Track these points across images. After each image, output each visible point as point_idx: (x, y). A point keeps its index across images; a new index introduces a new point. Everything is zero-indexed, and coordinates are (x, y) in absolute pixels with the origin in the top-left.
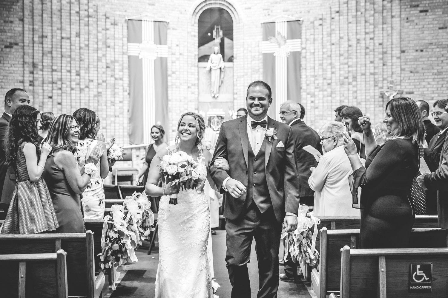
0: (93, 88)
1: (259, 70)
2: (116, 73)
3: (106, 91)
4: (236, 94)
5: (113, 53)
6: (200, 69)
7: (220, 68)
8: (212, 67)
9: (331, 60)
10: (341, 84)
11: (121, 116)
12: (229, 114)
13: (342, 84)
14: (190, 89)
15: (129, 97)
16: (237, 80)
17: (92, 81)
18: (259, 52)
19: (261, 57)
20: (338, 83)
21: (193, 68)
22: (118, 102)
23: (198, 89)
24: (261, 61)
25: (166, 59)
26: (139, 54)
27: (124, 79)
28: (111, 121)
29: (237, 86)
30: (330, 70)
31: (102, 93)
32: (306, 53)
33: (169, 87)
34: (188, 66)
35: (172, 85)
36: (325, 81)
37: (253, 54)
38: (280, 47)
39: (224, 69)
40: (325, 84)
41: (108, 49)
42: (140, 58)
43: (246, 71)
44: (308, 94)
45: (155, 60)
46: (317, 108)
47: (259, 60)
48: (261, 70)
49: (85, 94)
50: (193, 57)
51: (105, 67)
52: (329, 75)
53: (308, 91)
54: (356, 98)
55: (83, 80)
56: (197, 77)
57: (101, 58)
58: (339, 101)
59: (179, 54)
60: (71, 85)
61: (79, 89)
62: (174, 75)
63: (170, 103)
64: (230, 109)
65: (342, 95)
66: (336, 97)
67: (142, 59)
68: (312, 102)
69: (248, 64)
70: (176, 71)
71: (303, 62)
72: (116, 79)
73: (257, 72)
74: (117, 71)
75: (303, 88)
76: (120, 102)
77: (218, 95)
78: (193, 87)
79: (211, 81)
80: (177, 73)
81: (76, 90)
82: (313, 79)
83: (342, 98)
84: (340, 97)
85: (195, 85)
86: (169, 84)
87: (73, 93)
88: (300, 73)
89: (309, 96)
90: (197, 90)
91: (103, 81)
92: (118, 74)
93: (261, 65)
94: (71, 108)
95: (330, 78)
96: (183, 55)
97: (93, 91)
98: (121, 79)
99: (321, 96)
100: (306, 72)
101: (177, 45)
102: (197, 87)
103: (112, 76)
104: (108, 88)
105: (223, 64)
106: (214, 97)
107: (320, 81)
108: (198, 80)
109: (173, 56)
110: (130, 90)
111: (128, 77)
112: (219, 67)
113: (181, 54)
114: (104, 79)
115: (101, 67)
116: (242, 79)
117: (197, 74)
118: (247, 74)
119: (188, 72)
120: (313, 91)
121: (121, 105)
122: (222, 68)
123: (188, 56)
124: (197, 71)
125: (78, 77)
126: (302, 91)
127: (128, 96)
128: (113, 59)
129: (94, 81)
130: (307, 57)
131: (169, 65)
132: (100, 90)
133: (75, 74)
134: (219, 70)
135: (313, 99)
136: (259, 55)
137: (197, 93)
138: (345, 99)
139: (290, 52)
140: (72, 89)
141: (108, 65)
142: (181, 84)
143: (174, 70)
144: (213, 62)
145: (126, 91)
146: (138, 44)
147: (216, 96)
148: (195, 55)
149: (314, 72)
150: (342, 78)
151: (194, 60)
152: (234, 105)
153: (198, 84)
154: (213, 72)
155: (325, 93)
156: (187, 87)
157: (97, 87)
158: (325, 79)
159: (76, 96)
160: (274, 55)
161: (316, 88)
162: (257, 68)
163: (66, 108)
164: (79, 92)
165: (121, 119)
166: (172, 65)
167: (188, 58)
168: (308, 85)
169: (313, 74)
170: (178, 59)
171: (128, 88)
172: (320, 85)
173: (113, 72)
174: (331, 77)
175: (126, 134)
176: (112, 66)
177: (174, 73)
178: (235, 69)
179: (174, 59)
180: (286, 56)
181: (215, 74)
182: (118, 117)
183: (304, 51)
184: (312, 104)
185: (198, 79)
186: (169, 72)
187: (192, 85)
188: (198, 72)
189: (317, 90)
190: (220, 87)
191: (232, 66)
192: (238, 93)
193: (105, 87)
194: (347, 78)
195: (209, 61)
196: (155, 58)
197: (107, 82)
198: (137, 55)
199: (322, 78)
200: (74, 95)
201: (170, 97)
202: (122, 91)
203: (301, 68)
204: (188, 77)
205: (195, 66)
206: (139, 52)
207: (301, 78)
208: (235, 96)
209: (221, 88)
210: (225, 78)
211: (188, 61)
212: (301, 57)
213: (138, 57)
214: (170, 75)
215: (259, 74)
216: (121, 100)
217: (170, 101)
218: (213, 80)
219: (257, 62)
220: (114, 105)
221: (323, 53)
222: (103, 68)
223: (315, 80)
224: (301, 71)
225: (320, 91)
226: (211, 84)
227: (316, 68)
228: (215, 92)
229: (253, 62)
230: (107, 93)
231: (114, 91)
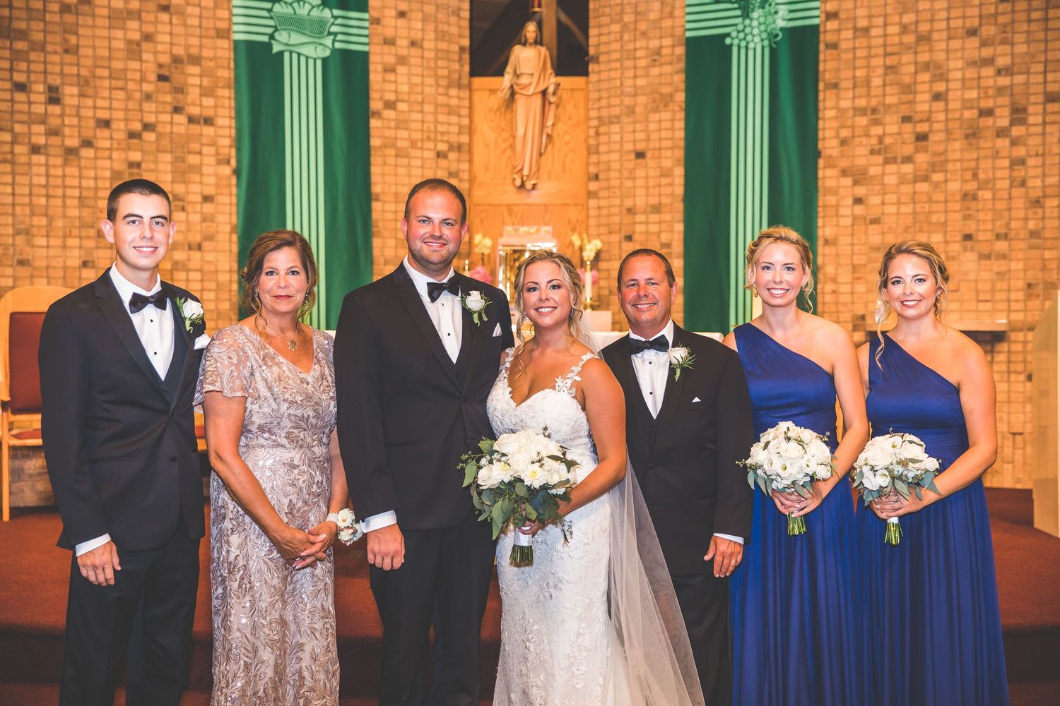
0: (111, 149)
1: (671, 95)
2: (190, 99)
3: (156, 162)
4: (596, 177)
5: (178, 30)
6: (477, 96)
7: (544, 93)
8: (515, 87)
9: (931, 51)
10: (967, 137)
11: (206, 245)
12: (571, 244)
13: (973, 135)
14: (443, 163)
15: (238, 185)
16: (597, 134)
17: (106, 124)
18: (672, 36)
19: (680, 50)
20: (958, 133)
21: (453, 92)
22: (199, 198)
23: (470, 161)
24: (682, 65)
25: (365, 56)
26: (272, 36)
27: (220, 122)
28: (176, 263)
29: (597, 153)
30: (926, 87)
31: (143, 166)
32: (839, 30)
33: (372, 153)
34: (438, 85)
35: (385, 146)
36: (908, 127)
37: (654, 44)
38: (746, 14)
39: (554, 93)
40: (910, 137)
41: (164, 17)
42: (276, 48)
43: (627, 101)
44: (844, 173)
45: (325, 60)
46: (875, 221)
47: (671, 63)
48: (681, 97)
49: (80, 168)
50: (456, 57)
51: (153, 77)
52: (923, 103)
53: (844, 163)
54: (1023, 183)
55: (75, 121)
56: (466, 121)
57: (138, 44)
58: (958, 197)
59: (405, 43)
60: (30, 134)
61: (60, 151)
62: (389, 114)
63: (376, 206)
64: (574, 230)
65: (969, 175)
66: (946, 181)
67: (281, 53)
68: (858, 201)
69: (635, 77)
70: (397, 100)
71: (828, 65)
72: (191, 120)
73: (666, 106)
74: (194, 93)
75: (826, 153)
76: (207, 199)
77: (533, 182)
78: (453, 156)
79: (514, 137)
80: (402, 106)
81: (47, 155)
82: (862, 121)
83: (972, 186)
84: (964, 181)
85: (459, 148)
86: (375, 142)
87: (39, 165)
88: (816, 101)
89: (848, 181)
90: (465, 166)
91: (148, 127)
92: (196, 104)
93: (680, 79)
94: (33, 214)
95: (925, 116)
96: (422, 47)
97: (110, 158)
98: (208, 121)
99: (891, 180)
100: (838, 97)
101: (402, 14)
102: (465, 156)
103: (177, 110)
104: (165, 151)
105: (551, 81)
106: (522, 186)
107: (891, 125)
108: (470, 135)
109: (386, 48)
110: (239, 161)
111: (233, 114)
112: (541, 88)
113: (413, 44)
114: (151, 118)
115: (137, 76)
116: (615, 128)
117: (465, 112)
118: (631, 111)
119: (437, 105)
120: (861, 162)
121: (208, 208)
122: (551, 89)
123: (437, 51)
124: (466, 103)
125: (56, 109)
126: (821, 163)
127: (234, 180)
128: (179, 51)
129: (114, 125)
130: (843, 45)
131: (375, 77)
132: (136, 156)
133: (42, 98)
134: (538, 99)
135: (861, 191)
136: (673, 46)
137: (465, 176)
138: (979, 189)
139: (782, 29)
140: (36, 150)
141: (165, 72)
142: (413, 144)
143: (390, 97)
144: (518, 72)
145: (228, 162)
146: (268, 5)
147: (529, 185)
148: (462, 49)
149: (868, 96)
150: (970, 114)
151: (456, 66)
152: (588, 217)
153: (470, 145)
154: (520, 103)
155: (908, 168)
156: (431, 155)
157: (123, 145)
158: (906, 119)
159: (48, 175)
160: (728, 41)
161: (872, 152)
162: (666, 90)
163: (13, 215)
164: (59, 161)
165: (210, 257)
166: (384, 81)
167: (437, 58)
168: (844, 142)
169: (862, 102)
170: (402, 60)
171: (233, 152)
172: (888, 141)
173: (180, 96)
174: (931, 112)
175: (225, 306)
176: (177, 78)
177: (390, 105)
178: (594, 95)
179: (391, 60)
180: (766, 43)
181: (527, 109)
182: (199, 247)
183: (832, 25)
184: (859, 210)
185: (471, 130)
186: (375, 105)
187: (451, 148)
188: (471, 108)
189: (880, 159)
190: (541, 155)
191: (583, 86)
192: (601, 176)
193: (154, 147)
194: (989, 113)
195: (509, 69)
196: (327, 53)
197: (159, 129)
198: (266, 39)
199: (896, 118)
200: (43, 170)
201: (376, 189)
202: (212, 160)
203: (821, 86)
204: (436, 122)
205: (460, 87)
206: (270, 31)
207: (817, 119)
208: (593, 186)
209: (543, 158)
210: (561, 127)
211: (436, 67)
212: (822, 47)
213: (268, 46)
214: (378, 114)
215: (674, 111)
216: (210, 191)
217: (377, 200)
218: (520, 132)
219: (668, 69)
220: (183, 209)
221: (904, 29)
222: (143, 79)
223: (868, 126)
224: (821, 96)
225: (887, 161)
226: (512, 147)
227: (877, 82)
228: (526, 172)
229: (655, 71)
230: (161, 167)
231: (183, 160)
